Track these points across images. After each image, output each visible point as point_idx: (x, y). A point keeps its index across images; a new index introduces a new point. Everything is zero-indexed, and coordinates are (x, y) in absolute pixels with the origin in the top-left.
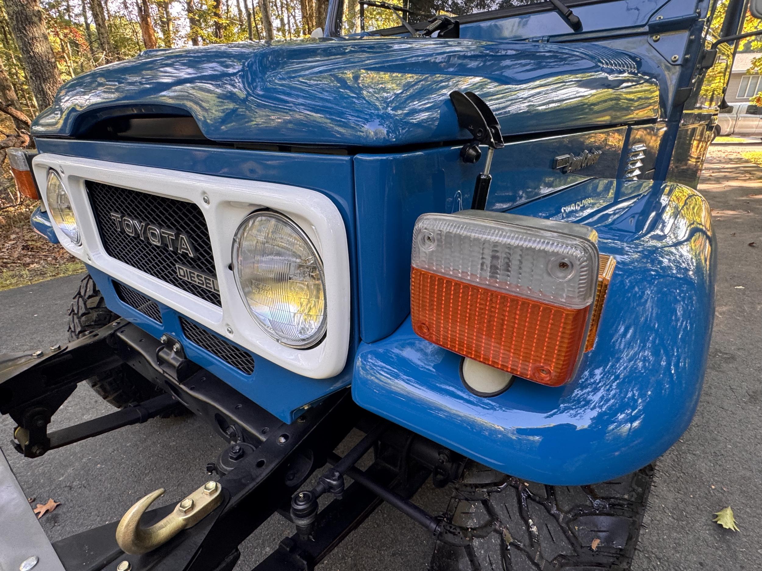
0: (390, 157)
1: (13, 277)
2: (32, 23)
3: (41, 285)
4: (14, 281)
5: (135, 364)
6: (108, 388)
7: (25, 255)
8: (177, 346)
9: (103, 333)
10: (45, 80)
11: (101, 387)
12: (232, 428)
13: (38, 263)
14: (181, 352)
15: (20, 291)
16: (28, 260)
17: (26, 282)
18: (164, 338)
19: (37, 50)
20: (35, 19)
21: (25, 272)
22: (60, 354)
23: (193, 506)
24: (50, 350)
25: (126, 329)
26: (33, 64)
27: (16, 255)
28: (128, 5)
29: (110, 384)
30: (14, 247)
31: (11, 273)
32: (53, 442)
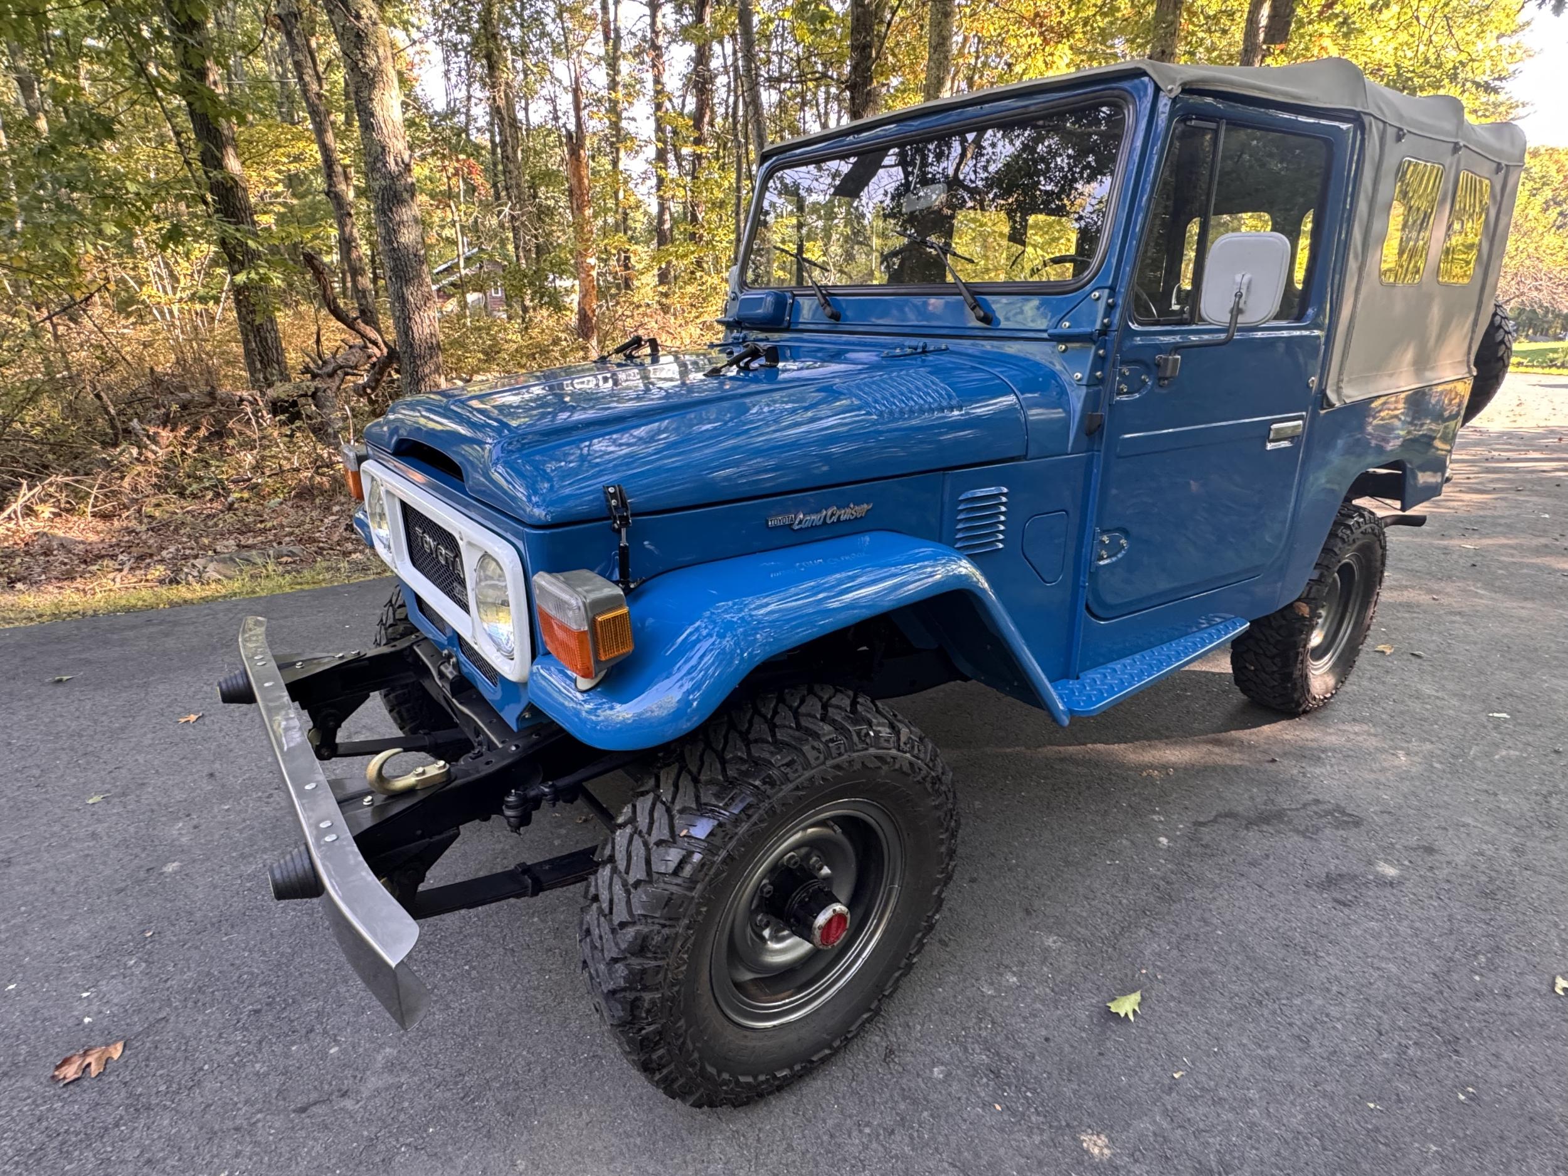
0: (548, 532)
1: (328, 569)
2: (401, 202)
3: (360, 585)
4: (328, 576)
5: (427, 684)
6: (405, 715)
7: (347, 539)
8: (454, 660)
9: (402, 644)
10: (408, 282)
11: (399, 713)
12: (481, 737)
13: (362, 552)
14: (457, 666)
15: (333, 591)
16: (350, 546)
17: (342, 579)
18: (446, 652)
19: (402, 240)
20: (406, 195)
21: (344, 565)
22: (359, 659)
23: (424, 773)
24: (351, 654)
25: (423, 644)
26: (395, 260)
27: (336, 538)
28: (560, 114)
29: (408, 710)
30: (334, 526)
31: (325, 564)
32: (341, 750)
